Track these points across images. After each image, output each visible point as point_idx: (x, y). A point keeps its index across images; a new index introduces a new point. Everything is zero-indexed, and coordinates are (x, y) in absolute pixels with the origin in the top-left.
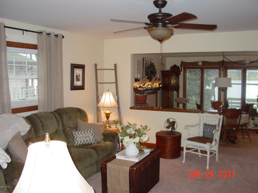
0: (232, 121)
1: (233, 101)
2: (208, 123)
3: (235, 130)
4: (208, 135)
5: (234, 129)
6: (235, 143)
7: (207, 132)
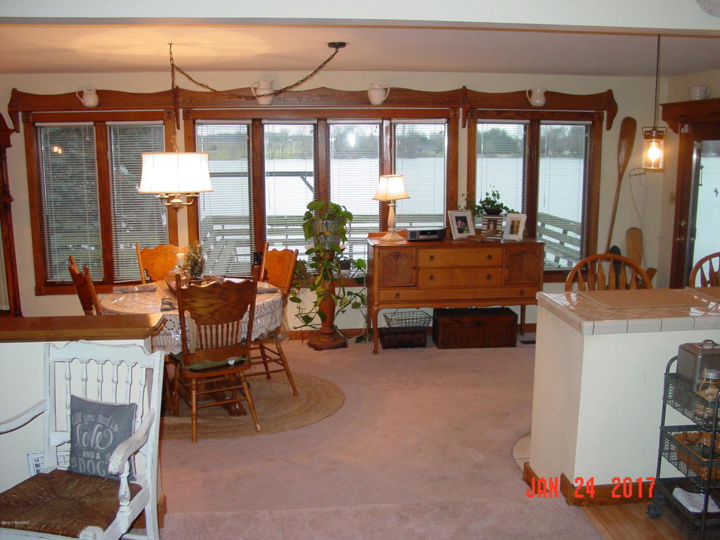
0: (220, 331)
1: (227, 227)
2: (92, 397)
3: (235, 363)
4: (95, 460)
5: (231, 362)
6: (242, 412)
7: (89, 449)
